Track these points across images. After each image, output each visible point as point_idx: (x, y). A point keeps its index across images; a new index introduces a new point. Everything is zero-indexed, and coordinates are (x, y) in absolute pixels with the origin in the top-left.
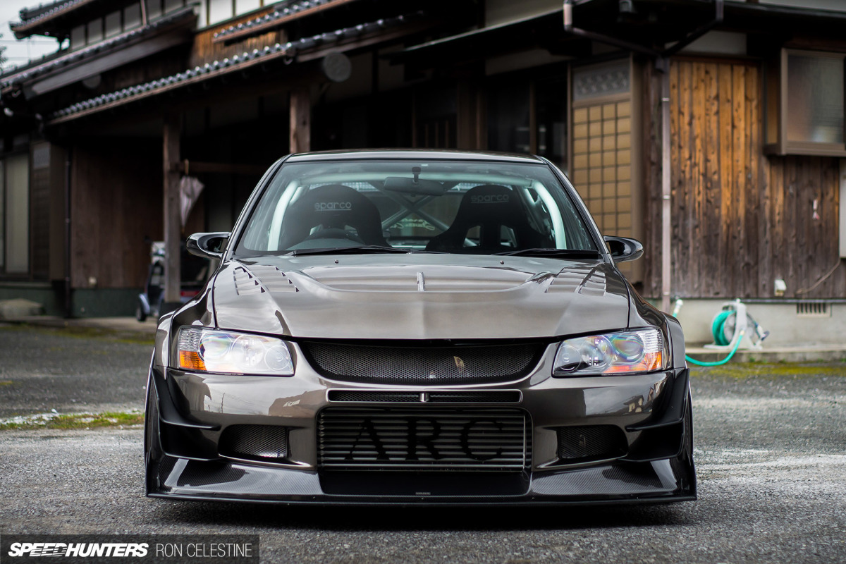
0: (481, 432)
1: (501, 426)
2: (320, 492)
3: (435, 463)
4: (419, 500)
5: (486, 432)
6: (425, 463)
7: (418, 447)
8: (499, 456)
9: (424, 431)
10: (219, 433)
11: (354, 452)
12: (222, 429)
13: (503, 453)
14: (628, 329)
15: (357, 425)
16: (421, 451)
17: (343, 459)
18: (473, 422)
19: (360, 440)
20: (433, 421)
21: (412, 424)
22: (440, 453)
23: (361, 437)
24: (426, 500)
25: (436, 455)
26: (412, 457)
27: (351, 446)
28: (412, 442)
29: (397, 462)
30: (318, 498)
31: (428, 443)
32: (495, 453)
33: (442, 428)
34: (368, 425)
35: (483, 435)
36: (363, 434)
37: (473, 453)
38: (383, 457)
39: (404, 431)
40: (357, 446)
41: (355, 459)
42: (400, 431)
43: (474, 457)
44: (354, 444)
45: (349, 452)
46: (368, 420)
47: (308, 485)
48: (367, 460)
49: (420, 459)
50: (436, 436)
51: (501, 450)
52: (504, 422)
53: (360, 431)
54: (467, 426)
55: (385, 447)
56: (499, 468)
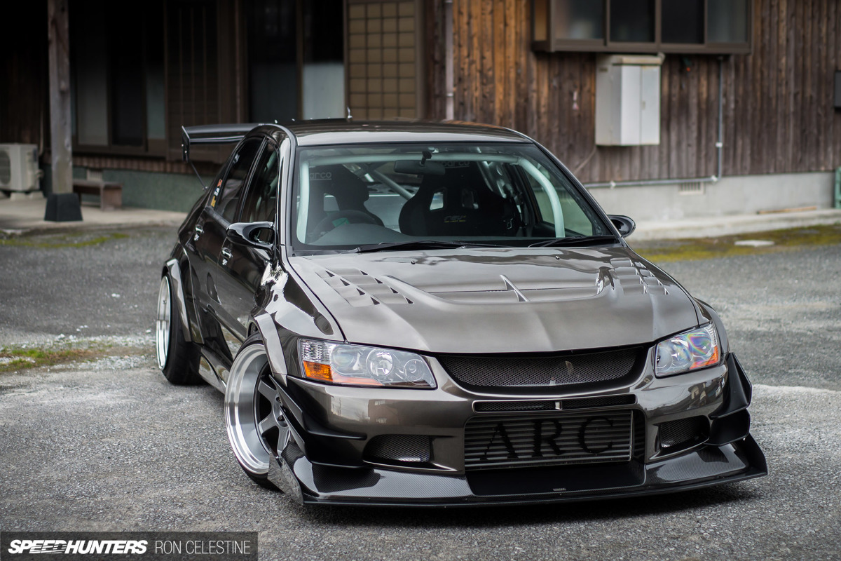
0: (595, 428)
1: (611, 423)
2: (470, 493)
3: (556, 458)
4: (557, 496)
5: (599, 428)
6: (548, 459)
7: (542, 445)
8: (610, 448)
9: (548, 430)
10: (364, 443)
11: (488, 453)
12: (369, 439)
13: (613, 446)
14: (698, 327)
15: (491, 429)
16: (545, 448)
17: (479, 459)
18: (589, 420)
19: (494, 442)
21: (538, 424)
22: (561, 449)
23: (494, 439)
24: (564, 496)
25: (558, 451)
26: (537, 454)
27: (486, 448)
28: (538, 440)
29: (525, 459)
30: (469, 499)
31: (551, 441)
32: (606, 446)
33: (563, 427)
34: (501, 428)
35: (597, 431)
36: (496, 437)
37: (589, 447)
38: (513, 456)
39: (531, 432)
40: (491, 448)
41: (489, 459)
42: (527, 432)
43: (588, 451)
44: (488, 446)
45: (483, 454)
46: (500, 424)
47: (459, 488)
48: (499, 460)
49: (544, 455)
50: (558, 434)
51: (612, 444)
52: (615, 419)
53: (494, 435)
54: (584, 425)
55: (514, 446)
56: (610, 459)
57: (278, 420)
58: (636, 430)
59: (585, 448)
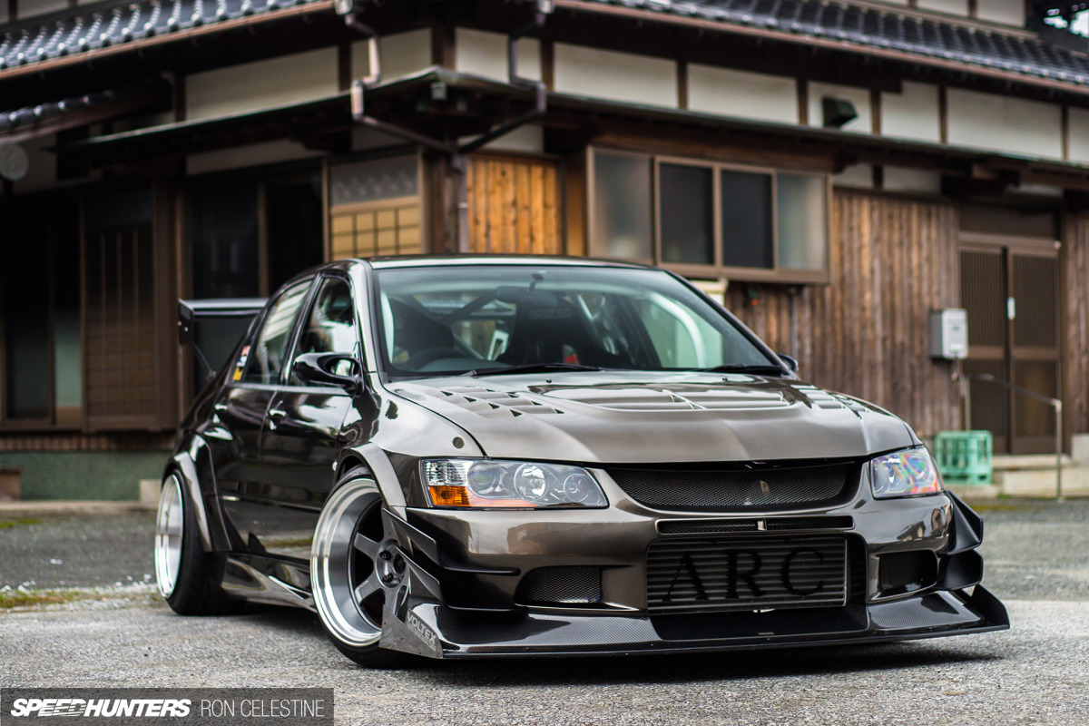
0: (801, 563)
1: (821, 556)
2: (657, 638)
3: (755, 601)
4: (763, 641)
5: (807, 563)
6: (746, 601)
7: (738, 584)
8: (820, 589)
9: (744, 565)
10: (519, 578)
11: (672, 593)
12: (523, 573)
13: (824, 587)
14: (913, 447)
15: (674, 561)
16: (742, 588)
17: (660, 601)
18: (794, 553)
19: (679, 579)
20: (754, 552)
21: (732, 557)
22: (761, 589)
23: (679, 575)
24: (773, 640)
25: (757, 592)
26: (732, 595)
27: (669, 586)
28: (732, 577)
29: (717, 602)
30: (656, 644)
31: (749, 578)
32: (815, 587)
33: (763, 561)
34: (687, 560)
35: (804, 567)
36: (682, 572)
37: (795, 588)
38: (702, 597)
39: (723, 566)
40: (675, 586)
41: (674, 600)
42: (719, 566)
43: (794, 592)
44: (672, 583)
45: (666, 593)
46: (687, 555)
47: (642, 631)
48: (686, 602)
49: (741, 597)
50: (756, 570)
51: (820, 584)
52: (825, 552)
53: (678, 569)
54: (788, 558)
55: (704, 585)
56: (819, 604)
57: (383, 581)
58: (851, 568)
59: (791, 590)
